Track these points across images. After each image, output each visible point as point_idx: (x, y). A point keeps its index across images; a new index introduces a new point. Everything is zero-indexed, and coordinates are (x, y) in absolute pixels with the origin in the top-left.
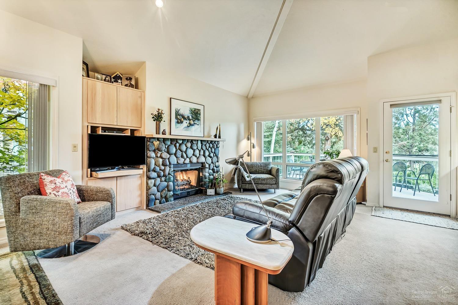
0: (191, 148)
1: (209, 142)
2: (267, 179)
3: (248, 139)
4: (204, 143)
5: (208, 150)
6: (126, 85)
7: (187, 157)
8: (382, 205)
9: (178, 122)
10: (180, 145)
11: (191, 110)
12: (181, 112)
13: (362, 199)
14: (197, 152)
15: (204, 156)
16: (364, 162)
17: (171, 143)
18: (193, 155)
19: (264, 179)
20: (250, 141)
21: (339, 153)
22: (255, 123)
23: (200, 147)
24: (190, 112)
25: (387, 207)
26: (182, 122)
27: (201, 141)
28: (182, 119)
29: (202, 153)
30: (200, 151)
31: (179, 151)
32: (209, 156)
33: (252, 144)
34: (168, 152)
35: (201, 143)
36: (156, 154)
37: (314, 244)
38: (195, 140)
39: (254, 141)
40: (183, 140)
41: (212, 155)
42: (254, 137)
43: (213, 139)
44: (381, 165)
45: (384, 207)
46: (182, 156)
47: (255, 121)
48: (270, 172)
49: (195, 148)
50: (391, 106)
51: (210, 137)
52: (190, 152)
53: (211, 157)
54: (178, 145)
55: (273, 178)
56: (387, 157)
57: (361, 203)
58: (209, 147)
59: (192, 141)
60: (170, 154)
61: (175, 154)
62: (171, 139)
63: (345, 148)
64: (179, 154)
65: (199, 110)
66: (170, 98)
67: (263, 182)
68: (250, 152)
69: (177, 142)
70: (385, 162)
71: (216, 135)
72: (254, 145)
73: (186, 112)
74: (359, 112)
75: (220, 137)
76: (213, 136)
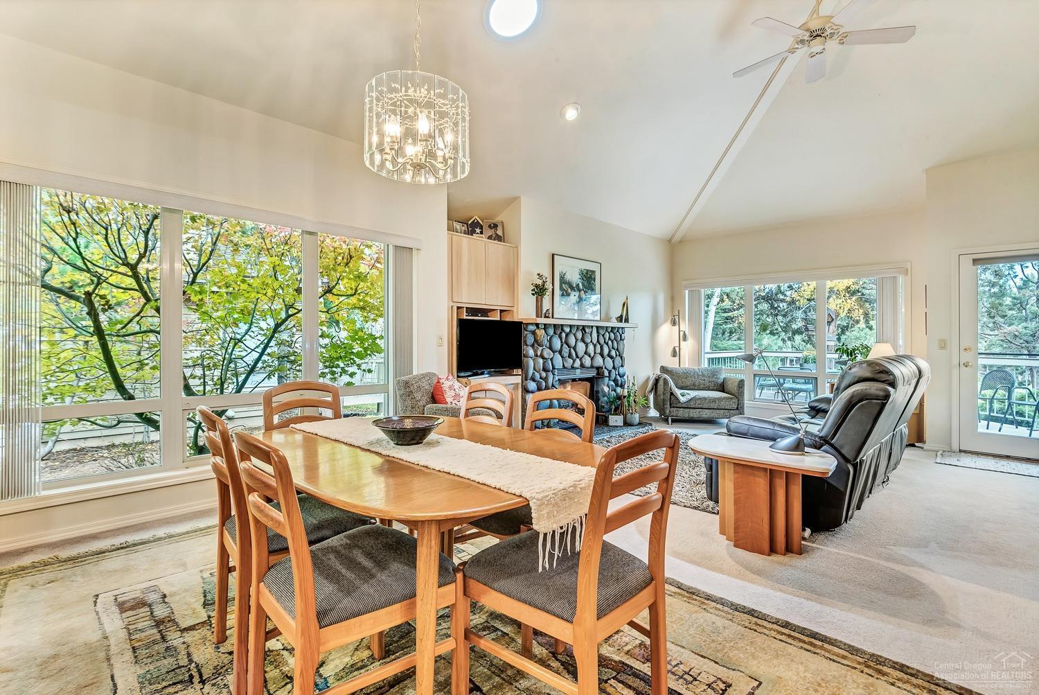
0: (583, 340)
1: (610, 330)
2: (720, 399)
3: (674, 323)
4: (602, 332)
5: (607, 344)
6: (490, 238)
7: (577, 357)
8: (956, 448)
9: (563, 295)
10: (567, 335)
11: (581, 273)
12: (568, 277)
13: (917, 438)
14: (591, 348)
15: (602, 355)
16: (924, 365)
17: (555, 333)
18: (586, 353)
19: (714, 400)
20: (677, 327)
21: (868, 351)
22: (687, 291)
23: (595, 341)
24: (580, 277)
25: (965, 452)
26: (568, 295)
27: (597, 327)
28: (569, 290)
29: (598, 350)
30: (595, 346)
31: (565, 346)
32: (609, 355)
33: (682, 333)
34: (551, 348)
35: (598, 332)
36: (535, 351)
37: (854, 467)
38: (588, 326)
39: (685, 326)
40: (571, 327)
41: (613, 353)
42: (684, 319)
43: (614, 323)
44: (955, 372)
45: (960, 451)
46: (570, 356)
47: (686, 287)
48: (722, 388)
49: (588, 340)
50: (975, 261)
51: (608, 320)
52: (581, 347)
53: (611, 357)
54: (564, 335)
55: (732, 399)
56: (966, 357)
57: (913, 445)
58: (609, 339)
59: (584, 328)
60: (554, 352)
61: (560, 352)
62: (554, 325)
63: (881, 341)
64: (566, 350)
65: (593, 272)
66: (553, 255)
67: (712, 405)
68: (677, 349)
69: (563, 330)
70: (963, 367)
71: (621, 316)
72: (685, 335)
73: (574, 278)
74: (909, 270)
75: (627, 321)
76: (617, 319)
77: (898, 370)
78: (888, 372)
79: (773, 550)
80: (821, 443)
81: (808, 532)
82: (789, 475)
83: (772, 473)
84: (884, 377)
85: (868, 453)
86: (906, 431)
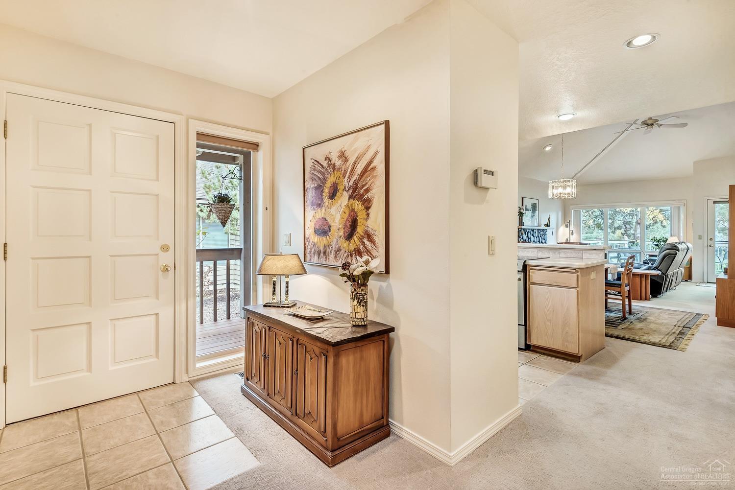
0: (533, 235)
1: (542, 230)
3: (567, 226)
4: (539, 231)
5: (541, 237)
8: (706, 281)
10: (528, 233)
11: (532, 205)
12: (527, 207)
13: (689, 277)
14: (535, 237)
15: (539, 242)
16: (690, 245)
18: (533, 241)
20: (569, 228)
21: (667, 240)
22: (572, 211)
25: (709, 282)
26: (528, 215)
27: (537, 229)
33: (571, 231)
37: (666, 275)
38: (535, 229)
40: (529, 229)
41: (543, 241)
42: (572, 224)
43: (543, 227)
44: (706, 249)
47: (572, 209)
49: (535, 235)
50: (715, 202)
51: (540, 226)
52: (532, 238)
56: (710, 243)
57: (686, 281)
58: (542, 234)
59: (533, 230)
62: (524, 229)
63: (672, 235)
64: (527, 240)
65: (536, 204)
66: (523, 198)
68: (569, 239)
69: (526, 231)
70: (709, 247)
71: (547, 224)
72: (573, 232)
73: (529, 207)
74: (686, 204)
75: (549, 226)
76: (545, 225)
77: (680, 246)
78: (676, 247)
79: (641, 299)
80: (656, 268)
81: (651, 296)
82: (646, 276)
83: (641, 276)
84: (676, 248)
85: (670, 273)
86: (683, 271)
